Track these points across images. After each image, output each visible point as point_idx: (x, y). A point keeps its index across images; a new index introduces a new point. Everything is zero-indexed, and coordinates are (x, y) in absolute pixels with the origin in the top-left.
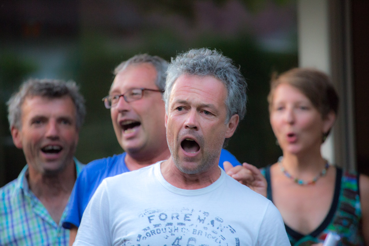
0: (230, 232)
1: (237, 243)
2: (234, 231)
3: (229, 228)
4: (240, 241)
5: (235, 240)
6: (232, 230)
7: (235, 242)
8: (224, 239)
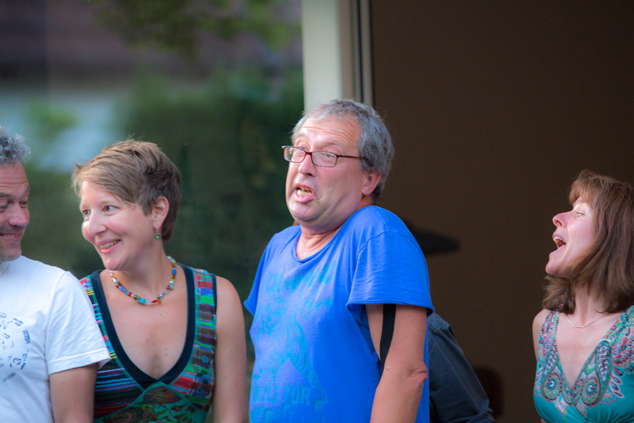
0: (16, 325)
1: (25, 337)
2: (20, 324)
3: (15, 321)
4: (29, 333)
5: (23, 333)
6: (18, 322)
7: (23, 336)
8: (8, 337)
